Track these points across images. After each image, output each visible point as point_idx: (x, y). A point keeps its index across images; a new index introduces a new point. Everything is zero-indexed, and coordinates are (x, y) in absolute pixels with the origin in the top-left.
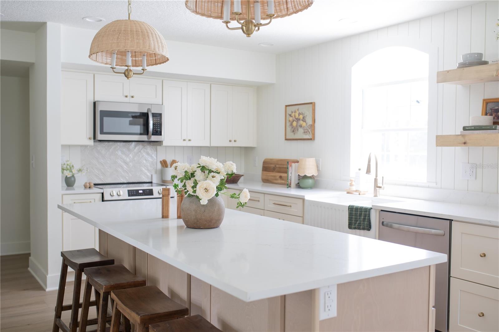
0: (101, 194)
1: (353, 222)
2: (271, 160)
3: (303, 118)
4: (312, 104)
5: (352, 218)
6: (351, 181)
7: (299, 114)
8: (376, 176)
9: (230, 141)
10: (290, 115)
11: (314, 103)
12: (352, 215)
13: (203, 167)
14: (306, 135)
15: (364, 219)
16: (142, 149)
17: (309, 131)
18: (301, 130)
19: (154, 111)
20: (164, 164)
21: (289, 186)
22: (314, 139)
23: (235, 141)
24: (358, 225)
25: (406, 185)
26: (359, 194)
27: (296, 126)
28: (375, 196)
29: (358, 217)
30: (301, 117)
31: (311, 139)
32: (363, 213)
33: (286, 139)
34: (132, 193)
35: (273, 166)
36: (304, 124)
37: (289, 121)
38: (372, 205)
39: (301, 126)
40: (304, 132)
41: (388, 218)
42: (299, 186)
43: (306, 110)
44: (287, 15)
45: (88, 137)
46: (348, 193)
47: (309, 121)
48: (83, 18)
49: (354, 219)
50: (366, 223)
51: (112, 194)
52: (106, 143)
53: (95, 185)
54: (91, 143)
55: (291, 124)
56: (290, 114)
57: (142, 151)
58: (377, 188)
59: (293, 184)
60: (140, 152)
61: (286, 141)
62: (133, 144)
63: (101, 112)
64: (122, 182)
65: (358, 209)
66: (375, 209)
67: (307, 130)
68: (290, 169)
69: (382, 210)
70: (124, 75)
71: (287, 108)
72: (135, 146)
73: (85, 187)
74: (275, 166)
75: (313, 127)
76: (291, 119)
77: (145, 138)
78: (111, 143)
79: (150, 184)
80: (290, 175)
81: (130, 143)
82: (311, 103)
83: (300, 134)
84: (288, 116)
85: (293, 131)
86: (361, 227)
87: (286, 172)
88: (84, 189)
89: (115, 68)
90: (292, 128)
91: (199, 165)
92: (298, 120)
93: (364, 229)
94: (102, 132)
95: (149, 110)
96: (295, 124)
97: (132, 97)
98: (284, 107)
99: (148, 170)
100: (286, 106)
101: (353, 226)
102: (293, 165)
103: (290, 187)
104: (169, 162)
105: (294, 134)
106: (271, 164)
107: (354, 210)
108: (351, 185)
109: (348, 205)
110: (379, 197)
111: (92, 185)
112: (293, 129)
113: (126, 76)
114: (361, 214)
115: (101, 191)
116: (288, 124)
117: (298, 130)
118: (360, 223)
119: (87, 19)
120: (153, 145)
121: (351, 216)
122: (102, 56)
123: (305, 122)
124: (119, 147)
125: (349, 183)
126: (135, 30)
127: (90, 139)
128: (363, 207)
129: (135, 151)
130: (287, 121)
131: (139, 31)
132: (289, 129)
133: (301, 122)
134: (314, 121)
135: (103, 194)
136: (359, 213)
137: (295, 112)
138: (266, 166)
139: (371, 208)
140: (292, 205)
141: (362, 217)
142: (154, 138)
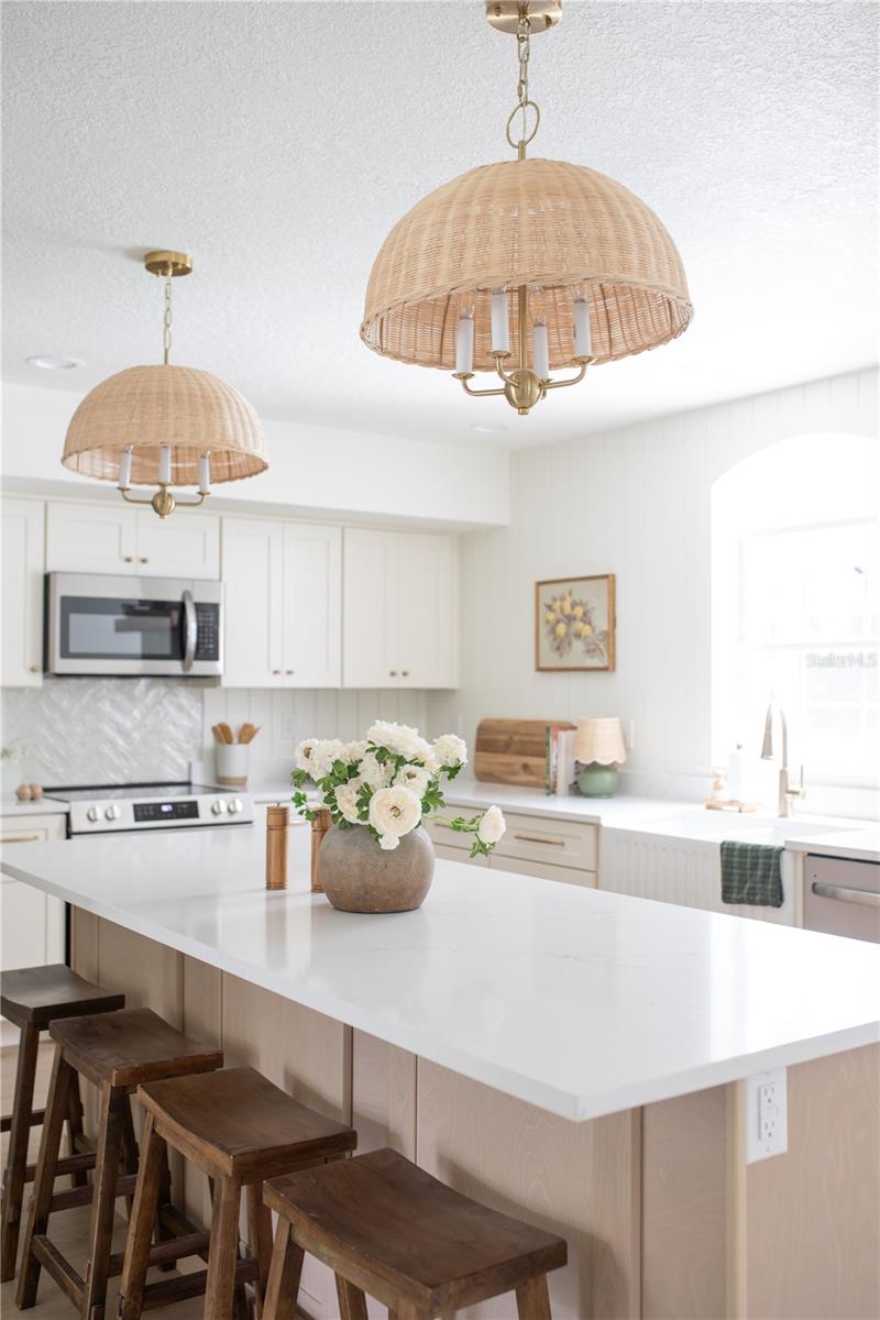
0: (63, 817)
1: (735, 884)
2: (500, 722)
3: (585, 614)
4: (609, 579)
5: (732, 874)
6: (717, 776)
7: (574, 605)
8: (785, 765)
9: (393, 674)
10: (550, 608)
11: (614, 576)
12: (732, 868)
13: (383, 750)
14: (592, 657)
15: (765, 877)
16: (164, 696)
17: (602, 647)
18: (578, 646)
19: (201, 597)
20: (222, 734)
21: (551, 790)
22: (614, 669)
23: (405, 674)
24: (748, 894)
26: (740, 811)
27: (567, 635)
28: (782, 816)
29: (749, 872)
30: (579, 611)
31: (605, 669)
32: (761, 861)
33: (539, 669)
34: (142, 813)
35: (504, 737)
36: (586, 630)
37: (548, 622)
38: (786, 842)
39: (578, 635)
40: (588, 651)
41: (826, 874)
42: (577, 790)
43: (594, 597)
44: (611, 357)
45: (29, 664)
46: (709, 807)
47: (601, 623)
48: (28, 360)
49: (736, 878)
50: (770, 887)
51: (92, 816)
52: (73, 682)
53: (46, 790)
54: (37, 680)
55: (553, 631)
56: (550, 603)
57: (165, 701)
58: (789, 796)
59: (562, 785)
60: (160, 703)
61: (539, 673)
62: (143, 682)
63: (64, 599)
64: (112, 783)
65: (746, 850)
66: (792, 851)
67: (595, 644)
68: (553, 744)
69: (810, 854)
70: (151, 506)
71: (542, 588)
72: (148, 689)
73: (21, 797)
74: (511, 738)
75: (610, 637)
76: (552, 616)
77: (175, 667)
78: (84, 681)
79: (185, 788)
80: (553, 762)
81: (134, 681)
82: (605, 577)
83: (576, 654)
84: (543, 610)
85: (558, 648)
86: (758, 898)
87: (544, 754)
88: (18, 804)
89: (128, 490)
90: (555, 639)
91: (372, 746)
92: (570, 619)
93: (764, 903)
94: (65, 654)
95: (186, 594)
96: (561, 629)
97: (144, 561)
98: (533, 586)
99: (180, 750)
100: (539, 584)
101: (734, 896)
102: (563, 735)
103: (554, 792)
105: (561, 655)
106: (499, 732)
107: (736, 853)
108: (717, 787)
109: (721, 842)
110: (792, 818)
111: (39, 791)
112: (556, 643)
113: (157, 510)
114: (757, 864)
115: (64, 807)
116: (544, 630)
117: (570, 644)
118: (754, 888)
119: (39, 363)
120: (193, 686)
121: (729, 870)
122: (92, 457)
123: (590, 624)
124: (105, 691)
125: (711, 782)
127: (33, 670)
128: (759, 846)
129: (147, 700)
130: (542, 623)
132: (545, 643)
133: (579, 625)
134: (613, 621)
135: (68, 815)
136: (749, 860)
137: (563, 599)
138: (484, 737)
139: (783, 849)
140: (566, 841)
141: (760, 873)
142: (199, 667)
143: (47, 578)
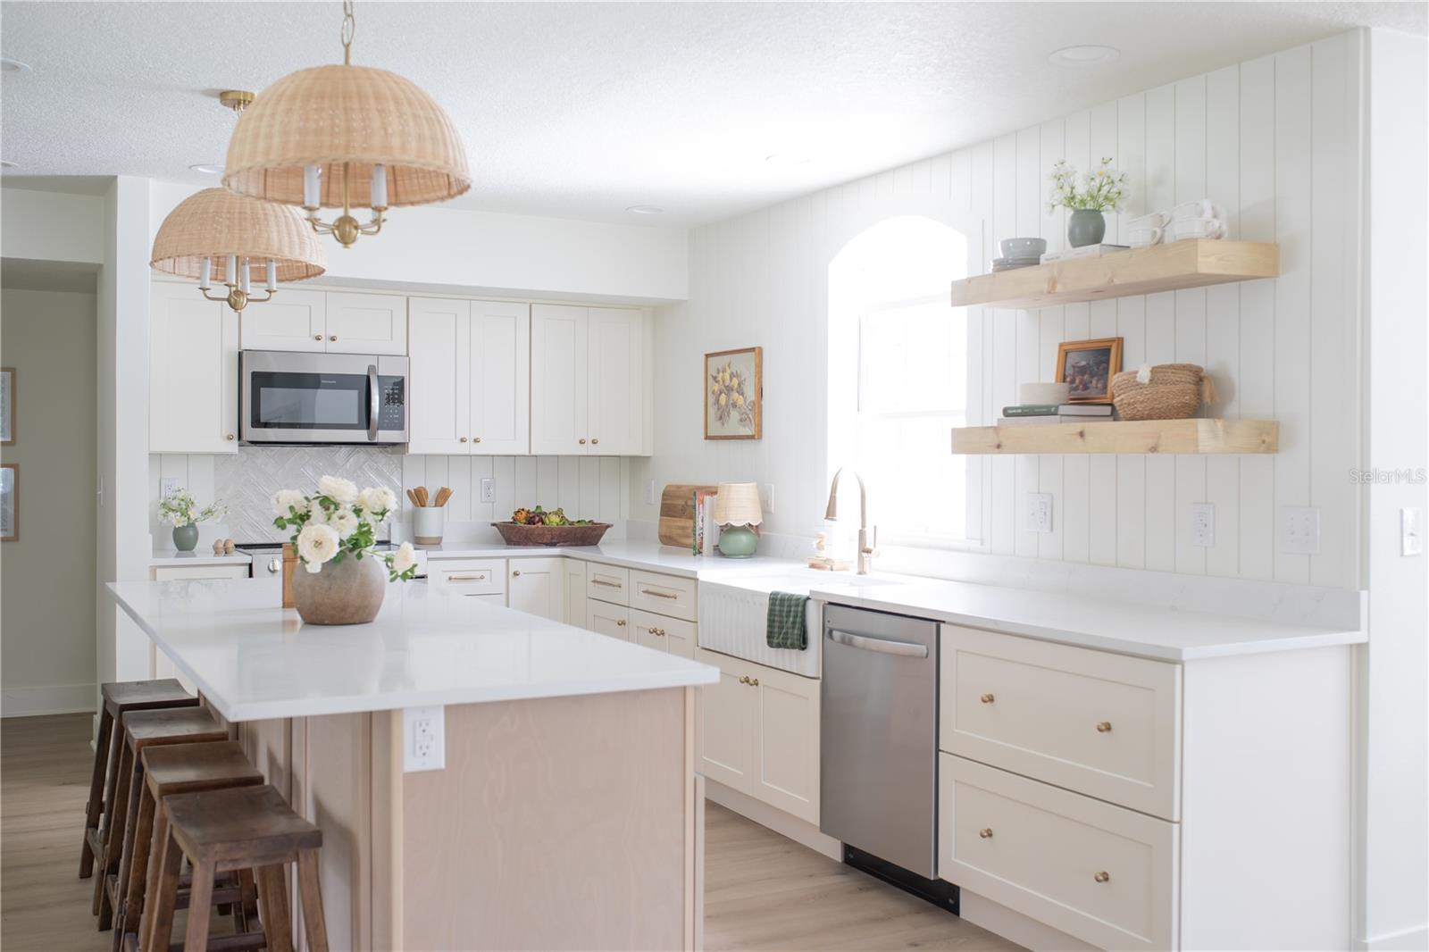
0: (247, 568)
1: (776, 630)
2: (679, 487)
3: (739, 385)
4: (756, 351)
5: (774, 621)
6: (822, 537)
7: (732, 376)
8: (863, 526)
9: (582, 442)
10: (715, 378)
11: (760, 349)
12: (775, 615)
14: (744, 426)
15: (794, 623)
16: (364, 463)
17: (750, 416)
18: (735, 415)
20: (418, 497)
21: (698, 551)
22: (760, 437)
23: (594, 442)
24: (783, 638)
25: (929, 547)
27: (727, 405)
28: (860, 573)
29: (785, 619)
30: (735, 382)
31: (752, 437)
32: (793, 609)
33: (707, 438)
35: (681, 502)
36: (740, 401)
37: (713, 392)
38: (811, 591)
39: (734, 405)
40: (741, 420)
41: (840, 618)
42: (720, 553)
43: (744, 365)
45: (225, 434)
46: (813, 566)
47: (751, 394)
48: (190, 167)
49: (777, 624)
50: (796, 632)
51: (271, 568)
52: (277, 449)
53: (237, 546)
54: (233, 447)
55: (717, 401)
56: (714, 374)
57: (366, 468)
58: (864, 555)
59: (707, 547)
60: (360, 468)
61: (708, 441)
62: (344, 449)
63: (255, 376)
65: (784, 600)
66: (816, 600)
67: (747, 414)
68: (699, 509)
69: (830, 603)
70: (226, 303)
71: (710, 359)
72: (349, 455)
73: (216, 551)
74: (686, 503)
75: (757, 407)
76: (717, 387)
77: (362, 435)
78: (288, 449)
79: (386, 547)
80: (699, 524)
81: (336, 448)
82: (753, 350)
83: (733, 426)
84: (710, 380)
85: (721, 418)
86: (789, 642)
87: (693, 517)
88: (214, 556)
89: (208, 289)
90: (719, 409)
91: (318, 495)
92: (729, 389)
93: (793, 646)
94: (257, 423)
95: (371, 368)
96: (723, 398)
97: (333, 339)
98: (704, 357)
100: (707, 356)
101: (775, 641)
102: (707, 499)
103: (700, 553)
104: (432, 492)
105: (723, 424)
106: (678, 497)
107: (778, 602)
108: (820, 547)
109: (770, 592)
111: (231, 545)
112: (719, 413)
113: (231, 306)
114: (790, 611)
115: (248, 560)
116: (711, 400)
117: (729, 413)
118: (786, 633)
119: (200, 169)
120: (392, 453)
121: (772, 618)
122: (189, 262)
123: (742, 394)
125: (814, 543)
126: (237, 211)
127: (230, 438)
128: (793, 595)
129: (348, 465)
130: (710, 393)
131: (245, 213)
132: (712, 411)
133: (735, 395)
134: (760, 393)
135: (251, 565)
136: (785, 609)
137: (724, 371)
138: (668, 502)
139: (808, 598)
140: (677, 594)
141: (791, 619)
142: (384, 436)
143: (240, 354)
